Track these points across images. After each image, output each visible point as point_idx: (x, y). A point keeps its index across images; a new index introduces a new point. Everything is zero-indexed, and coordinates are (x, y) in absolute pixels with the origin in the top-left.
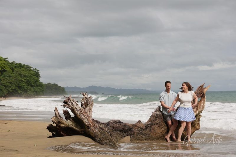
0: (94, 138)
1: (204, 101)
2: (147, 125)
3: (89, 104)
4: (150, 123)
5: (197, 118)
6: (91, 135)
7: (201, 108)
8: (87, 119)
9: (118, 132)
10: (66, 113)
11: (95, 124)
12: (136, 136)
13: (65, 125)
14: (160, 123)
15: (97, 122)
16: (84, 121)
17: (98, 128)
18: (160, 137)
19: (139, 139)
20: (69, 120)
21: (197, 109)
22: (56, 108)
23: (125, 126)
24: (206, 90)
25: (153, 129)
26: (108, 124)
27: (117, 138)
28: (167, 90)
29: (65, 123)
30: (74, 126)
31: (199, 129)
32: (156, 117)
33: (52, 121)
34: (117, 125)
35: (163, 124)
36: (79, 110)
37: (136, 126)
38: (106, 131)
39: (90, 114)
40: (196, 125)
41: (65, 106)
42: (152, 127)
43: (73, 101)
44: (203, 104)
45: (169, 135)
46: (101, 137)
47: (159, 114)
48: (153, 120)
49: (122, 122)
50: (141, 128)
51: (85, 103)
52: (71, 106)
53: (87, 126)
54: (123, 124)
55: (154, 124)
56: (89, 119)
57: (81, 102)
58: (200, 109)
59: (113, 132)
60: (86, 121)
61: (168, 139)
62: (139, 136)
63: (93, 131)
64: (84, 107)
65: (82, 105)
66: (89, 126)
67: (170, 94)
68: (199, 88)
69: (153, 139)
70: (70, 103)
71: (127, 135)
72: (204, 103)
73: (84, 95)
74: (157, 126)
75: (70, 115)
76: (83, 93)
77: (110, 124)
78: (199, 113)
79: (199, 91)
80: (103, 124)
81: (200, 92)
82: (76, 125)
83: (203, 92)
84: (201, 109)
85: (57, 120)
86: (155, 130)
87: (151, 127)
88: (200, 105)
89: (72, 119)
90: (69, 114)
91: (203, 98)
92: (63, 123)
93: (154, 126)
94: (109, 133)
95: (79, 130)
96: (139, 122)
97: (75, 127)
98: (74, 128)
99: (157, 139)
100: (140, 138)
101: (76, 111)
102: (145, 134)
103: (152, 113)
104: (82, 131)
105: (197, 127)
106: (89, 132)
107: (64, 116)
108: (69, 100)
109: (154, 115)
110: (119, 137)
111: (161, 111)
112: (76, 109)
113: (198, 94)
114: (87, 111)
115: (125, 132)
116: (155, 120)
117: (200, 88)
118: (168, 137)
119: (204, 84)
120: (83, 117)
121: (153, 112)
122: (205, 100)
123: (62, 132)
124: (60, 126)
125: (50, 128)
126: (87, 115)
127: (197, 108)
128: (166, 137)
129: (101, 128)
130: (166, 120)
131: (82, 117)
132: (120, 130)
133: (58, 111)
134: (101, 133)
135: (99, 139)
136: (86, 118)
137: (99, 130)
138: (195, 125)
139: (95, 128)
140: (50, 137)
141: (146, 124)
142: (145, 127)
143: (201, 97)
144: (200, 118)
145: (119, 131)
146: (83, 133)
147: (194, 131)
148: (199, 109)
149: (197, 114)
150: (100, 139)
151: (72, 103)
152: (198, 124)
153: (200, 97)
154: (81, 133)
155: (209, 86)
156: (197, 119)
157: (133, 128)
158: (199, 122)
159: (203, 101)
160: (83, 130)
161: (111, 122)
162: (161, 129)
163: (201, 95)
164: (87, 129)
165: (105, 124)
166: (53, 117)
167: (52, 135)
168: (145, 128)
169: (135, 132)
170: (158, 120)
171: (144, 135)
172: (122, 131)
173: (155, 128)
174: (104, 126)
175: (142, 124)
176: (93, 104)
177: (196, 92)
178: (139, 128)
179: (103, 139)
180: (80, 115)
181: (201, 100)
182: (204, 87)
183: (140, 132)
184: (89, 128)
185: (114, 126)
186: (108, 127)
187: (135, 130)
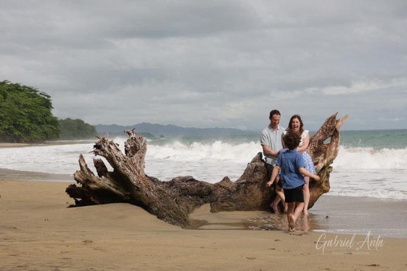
0: (148, 206)
1: (337, 142)
2: (238, 185)
3: (139, 149)
4: (244, 181)
5: (325, 172)
6: (142, 202)
7: (332, 154)
8: (136, 175)
10: (99, 165)
11: (150, 183)
12: (220, 203)
13: (97, 185)
14: (262, 181)
15: (153, 180)
16: (131, 178)
17: (154, 191)
20: (105, 176)
21: (325, 157)
22: (81, 157)
23: (201, 186)
24: (340, 123)
25: (249, 191)
26: (172, 183)
27: (188, 207)
28: (273, 125)
29: (98, 182)
30: (113, 187)
31: (328, 191)
32: (255, 171)
33: (76, 179)
34: (188, 185)
36: (121, 158)
37: (221, 186)
38: (169, 196)
39: (140, 166)
40: (323, 185)
41: (96, 153)
43: (112, 144)
44: (336, 148)
46: (160, 205)
47: (260, 166)
48: (250, 177)
49: (196, 179)
50: (229, 191)
51: (131, 147)
52: (108, 152)
53: (135, 186)
54: (199, 183)
55: (252, 183)
56: (139, 174)
57: (125, 146)
59: (180, 196)
60: (134, 179)
61: (276, 208)
62: (225, 204)
63: (147, 195)
64: (129, 155)
65: (126, 152)
66: (139, 186)
67: (278, 131)
68: (328, 121)
69: (250, 209)
70: (105, 147)
71: (206, 203)
72: (337, 146)
73: (129, 134)
74: (256, 186)
75: (106, 169)
76: (128, 131)
77: (176, 183)
78: (328, 164)
79: (328, 125)
80: (164, 182)
81: (329, 128)
82: (117, 185)
83: (334, 127)
84: (332, 157)
85: (83, 177)
86: (252, 194)
87: (247, 188)
88: (330, 149)
89: (109, 174)
90: (105, 166)
91: (336, 137)
92: (94, 183)
93: (251, 186)
94: (174, 198)
95: (122, 194)
97: (115, 188)
98: (114, 190)
99: (257, 208)
100: (227, 207)
101: (117, 162)
102: (236, 199)
103: (249, 164)
104: (127, 195)
105: (326, 188)
106: (139, 196)
107: (96, 170)
108: (104, 142)
109: (251, 168)
110: (191, 205)
111: (263, 161)
112: (117, 157)
113: (326, 130)
114: (135, 161)
115: (201, 198)
116: (252, 176)
117: (331, 120)
119: (337, 113)
120: (129, 171)
121: (250, 162)
122: (339, 141)
123: (92, 198)
124: (88, 188)
125: (71, 191)
126: (136, 168)
127: (325, 155)
128: (271, 205)
129: (160, 190)
131: (128, 172)
132: (193, 193)
133: (84, 161)
134: (161, 199)
135: (157, 209)
136: (134, 174)
137: (156, 194)
138: (321, 183)
139: (150, 190)
140: (71, 206)
141: (237, 183)
142: (236, 188)
143: (332, 136)
144: (330, 172)
145: (191, 196)
146: (129, 198)
147: (319, 194)
148: (329, 156)
149: (325, 165)
150: (159, 209)
151: (109, 147)
152: (327, 182)
153: (330, 136)
154: (125, 199)
155: (346, 117)
156: (325, 174)
157: (215, 190)
158: (328, 179)
159: (334, 143)
160: (128, 193)
161: (178, 179)
162: (263, 192)
163: (331, 133)
164: (135, 191)
165: (167, 183)
166: (77, 171)
167: (74, 204)
169: (218, 197)
170: (258, 176)
171: (235, 201)
172: (196, 195)
173: (253, 190)
174: (166, 186)
175: (231, 183)
176: (145, 149)
177: (322, 127)
178: (225, 189)
179: (164, 209)
180: (124, 168)
181: (332, 140)
182: (336, 119)
183: (226, 197)
184: (139, 191)
185: (182, 186)
186: (172, 188)
187: (219, 192)
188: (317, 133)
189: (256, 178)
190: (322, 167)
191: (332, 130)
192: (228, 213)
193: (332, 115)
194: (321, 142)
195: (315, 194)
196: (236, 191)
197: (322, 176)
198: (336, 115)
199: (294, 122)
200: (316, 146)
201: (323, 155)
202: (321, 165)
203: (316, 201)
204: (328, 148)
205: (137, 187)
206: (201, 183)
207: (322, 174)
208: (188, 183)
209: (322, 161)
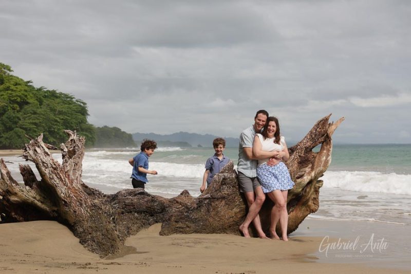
0: (73, 226)
1: (329, 151)
2: (200, 201)
4: (209, 195)
5: (313, 187)
6: (67, 220)
7: (322, 165)
8: (67, 186)
9: (136, 214)
10: (26, 172)
11: (84, 196)
12: (174, 223)
13: (19, 197)
14: (231, 197)
15: (91, 192)
16: (58, 190)
17: (87, 206)
18: (230, 227)
19: (181, 230)
20: (31, 187)
21: (312, 169)
22: (2, 161)
23: (152, 201)
24: (333, 127)
25: (214, 209)
26: (114, 198)
27: (128, 228)
29: (20, 193)
30: (38, 201)
31: (316, 210)
32: (222, 184)
34: (135, 200)
35: (236, 198)
37: (177, 202)
38: (105, 213)
39: (74, 174)
40: (310, 203)
42: (213, 204)
43: (39, 147)
44: (327, 158)
45: (247, 224)
46: (87, 225)
47: (229, 178)
48: (216, 191)
50: (187, 208)
51: (69, 151)
52: (33, 156)
54: (150, 198)
55: (218, 199)
56: (72, 185)
57: (62, 150)
58: (319, 168)
59: (123, 213)
60: (62, 191)
61: (246, 231)
62: (180, 225)
63: (75, 212)
65: (64, 157)
66: (68, 200)
68: (318, 124)
69: (214, 231)
70: (30, 150)
71: (157, 222)
72: (328, 155)
74: (223, 202)
75: (35, 178)
77: (120, 197)
78: (316, 177)
79: (318, 129)
80: (105, 196)
81: (319, 132)
82: (44, 198)
83: (326, 132)
84: (321, 168)
85: (3, 187)
86: (218, 212)
87: (211, 205)
88: (320, 159)
89: (36, 184)
90: (33, 174)
91: (327, 144)
92: (15, 194)
93: (217, 203)
94: (112, 216)
95: (48, 209)
96: (185, 193)
97: (41, 202)
98: (39, 204)
99: (223, 229)
100: (182, 228)
101: (43, 169)
102: (196, 219)
104: (54, 211)
105: (313, 207)
106: (66, 213)
109: (217, 180)
110: (135, 225)
111: (234, 171)
112: (43, 163)
113: (316, 135)
114: (68, 168)
115: (152, 216)
116: (218, 190)
117: (322, 123)
118: (245, 227)
119: (330, 115)
120: (58, 181)
122: (331, 149)
123: (13, 214)
124: (8, 200)
126: (68, 177)
127: (313, 166)
129: (95, 206)
130: (243, 190)
131: (56, 181)
132: (141, 209)
133: (6, 167)
134: (91, 216)
135: (82, 230)
136: (65, 185)
137: (89, 210)
138: (308, 201)
139: (81, 205)
141: (199, 199)
142: (197, 204)
143: (323, 143)
144: (319, 187)
145: (138, 213)
147: (305, 214)
148: (317, 167)
149: (313, 178)
150: (84, 230)
151: (35, 150)
152: (316, 200)
153: (320, 143)
154: (52, 215)
155: (342, 120)
156: (313, 190)
157: (169, 206)
158: (317, 196)
159: (325, 151)
161: (124, 192)
162: (232, 210)
163: (322, 139)
164: (62, 207)
165: (109, 197)
168: (195, 206)
169: (172, 216)
170: (226, 190)
171: (194, 221)
172: (144, 212)
173: (218, 207)
174: (106, 201)
175: (191, 198)
176: (82, 154)
177: (311, 132)
178: (182, 206)
179: (90, 230)
180: (51, 177)
181: (322, 148)
182: (329, 123)
183: (183, 216)
184: (66, 206)
185: (127, 201)
186: (112, 204)
187: (174, 210)
188: (304, 139)
189: (223, 193)
190: (308, 181)
191: (323, 135)
192: (184, 236)
193: (324, 117)
194: (308, 150)
195: (300, 215)
196: (197, 208)
197: (309, 193)
198: (329, 116)
199: (270, 126)
200: (302, 155)
201: (310, 166)
202: (306, 179)
203: (300, 222)
204: (317, 157)
205: (64, 201)
206: (152, 197)
207: (308, 190)
208: (136, 197)
209: (309, 173)
